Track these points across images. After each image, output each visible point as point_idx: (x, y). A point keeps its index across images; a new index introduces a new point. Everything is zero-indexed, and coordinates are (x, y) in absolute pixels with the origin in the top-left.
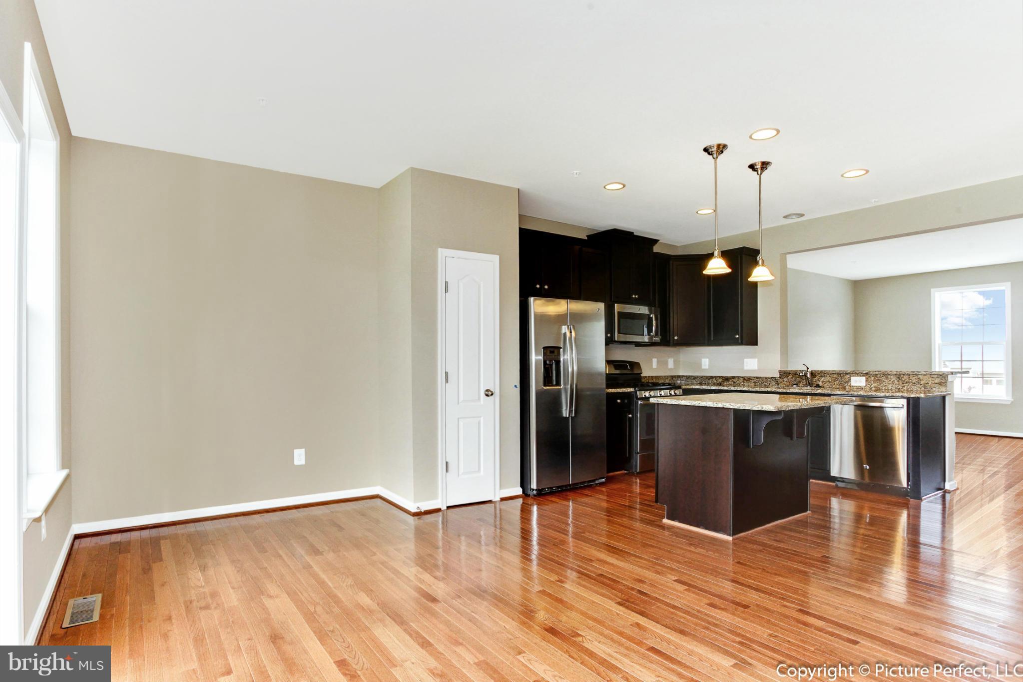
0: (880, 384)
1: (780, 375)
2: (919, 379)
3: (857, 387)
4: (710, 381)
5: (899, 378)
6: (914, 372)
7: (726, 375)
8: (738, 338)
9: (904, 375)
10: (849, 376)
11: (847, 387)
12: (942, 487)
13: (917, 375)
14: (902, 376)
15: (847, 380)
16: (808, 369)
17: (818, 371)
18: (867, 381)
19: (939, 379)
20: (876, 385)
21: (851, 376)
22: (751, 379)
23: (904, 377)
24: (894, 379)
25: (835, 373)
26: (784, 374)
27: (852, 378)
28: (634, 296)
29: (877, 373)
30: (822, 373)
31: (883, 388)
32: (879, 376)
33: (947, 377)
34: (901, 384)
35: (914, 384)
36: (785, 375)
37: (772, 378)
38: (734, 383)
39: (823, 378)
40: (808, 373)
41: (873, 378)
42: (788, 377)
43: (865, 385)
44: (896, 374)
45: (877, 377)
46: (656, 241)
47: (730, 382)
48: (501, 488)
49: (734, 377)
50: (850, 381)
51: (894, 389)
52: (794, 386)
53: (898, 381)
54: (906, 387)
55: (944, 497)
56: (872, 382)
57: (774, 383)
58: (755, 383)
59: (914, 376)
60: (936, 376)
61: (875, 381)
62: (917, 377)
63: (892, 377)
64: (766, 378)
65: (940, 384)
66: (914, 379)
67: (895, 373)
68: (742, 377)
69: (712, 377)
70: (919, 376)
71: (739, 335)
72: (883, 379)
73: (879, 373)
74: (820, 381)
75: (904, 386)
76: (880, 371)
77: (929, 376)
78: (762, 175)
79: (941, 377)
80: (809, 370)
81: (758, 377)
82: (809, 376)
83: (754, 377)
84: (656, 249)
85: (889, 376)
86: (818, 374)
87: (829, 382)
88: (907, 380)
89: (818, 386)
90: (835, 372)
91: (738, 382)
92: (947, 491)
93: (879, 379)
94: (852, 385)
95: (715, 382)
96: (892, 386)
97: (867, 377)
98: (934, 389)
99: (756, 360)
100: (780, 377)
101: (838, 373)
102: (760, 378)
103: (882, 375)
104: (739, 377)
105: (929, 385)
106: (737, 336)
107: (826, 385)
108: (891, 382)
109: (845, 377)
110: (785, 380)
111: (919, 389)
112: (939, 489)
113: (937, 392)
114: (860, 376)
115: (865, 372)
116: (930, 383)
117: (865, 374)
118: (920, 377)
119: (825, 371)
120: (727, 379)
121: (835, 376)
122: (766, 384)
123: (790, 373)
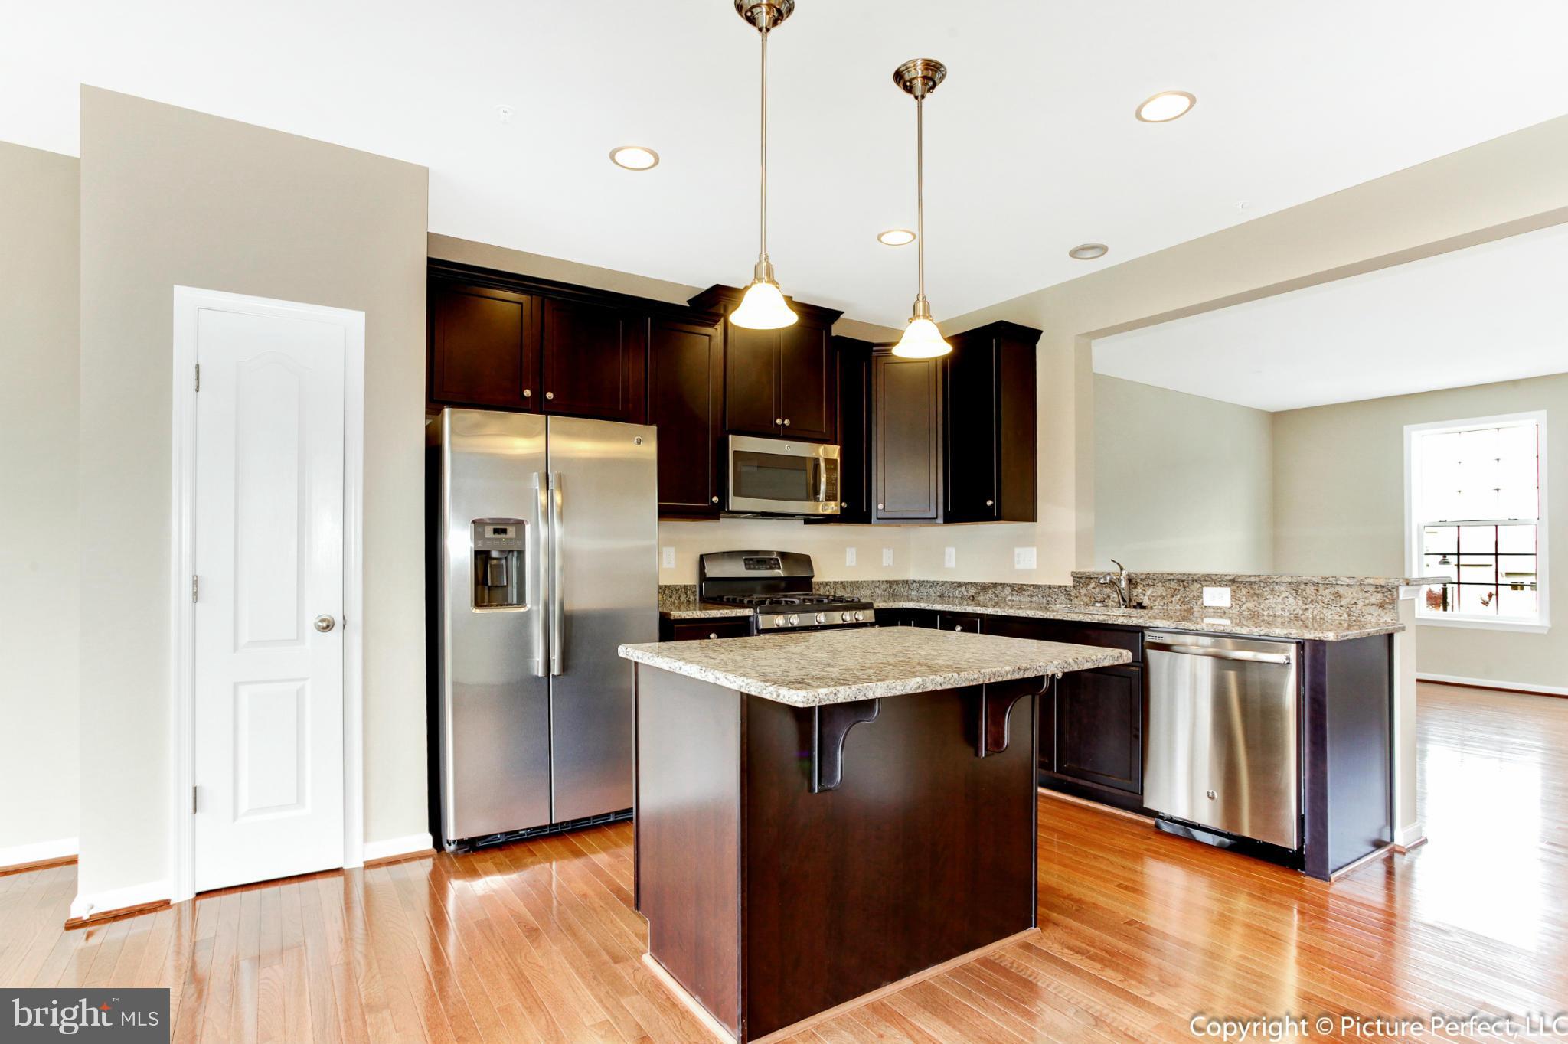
0: (1259, 604)
1: (1074, 581)
2: (1338, 595)
3: (1214, 608)
4: (957, 592)
5: (1297, 592)
6: (1326, 579)
7: (983, 581)
8: (993, 505)
9: (1306, 584)
10: (1199, 585)
11: (1196, 609)
12: (1387, 838)
13: (1332, 585)
14: (1302, 586)
15: (1196, 593)
16: (1122, 569)
17: (1142, 574)
18: (1234, 597)
19: (1379, 596)
20: (1250, 605)
21: (1203, 586)
22: (1024, 590)
23: (1308, 588)
24: (1287, 593)
25: (1173, 580)
26: (1082, 579)
27: (1205, 589)
28: (779, 421)
29: (1253, 579)
30: (1151, 579)
31: (1266, 613)
32: (1257, 586)
33: (1397, 590)
34: (1300, 603)
35: (1328, 605)
36: (1083, 581)
37: (1060, 587)
38: (996, 596)
39: (1151, 589)
40: (1122, 578)
41: (1244, 591)
42: (1087, 585)
43: (1229, 605)
44: (1290, 583)
45: (1254, 589)
46: (835, 315)
47: (989, 595)
48: (366, 838)
49: (995, 585)
50: (1200, 595)
51: (1287, 614)
52: (1098, 605)
53: (1295, 598)
54: (1310, 611)
55: (1389, 861)
56: (1244, 599)
57: (1062, 598)
58: (1031, 596)
59: (1327, 586)
60: (1372, 589)
61: (1251, 595)
62: (1332, 590)
63: (1282, 588)
64: (1050, 587)
65: (1381, 606)
66: (1327, 594)
67: (1289, 580)
68: (1010, 586)
69: (960, 585)
70: (1337, 587)
71: (993, 500)
72: (1266, 593)
73: (1257, 579)
74: (1144, 595)
75: (1307, 609)
76: (1259, 576)
77: (1357, 588)
78: (924, 101)
79: (1384, 590)
80: (1123, 572)
81: (1036, 585)
82: (1124, 584)
83: (1031, 586)
84: (837, 330)
85: (1277, 588)
86: (1142, 580)
87: (1163, 597)
88: (1313, 597)
89: (1140, 606)
90: (1172, 577)
91: (1003, 594)
92: (1397, 848)
93: (1258, 592)
94: (1205, 604)
95: (965, 593)
96: (1283, 609)
97: (1234, 588)
98: (1369, 617)
99: (1035, 549)
100: (1074, 587)
101: (1178, 580)
102: (1039, 587)
103: (1262, 584)
104: (1003, 585)
105: (1359, 607)
106: (990, 503)
107: (1156, 603)
108: (1280, 600)
109: (1192, 587)
110: (1083, 591)
111: (1337, 617)
112: (1378, 844)
113: (1375, 623)
114: (1220, 586)
115: (1228, 578)
116: (1360, 604)
117: (1230, 581)
118: (1339, 589)
119: (1154, 574)
120: (984, 588)
121: (1173, 585)
122: (1050, 599)
123: (1091, 578)
